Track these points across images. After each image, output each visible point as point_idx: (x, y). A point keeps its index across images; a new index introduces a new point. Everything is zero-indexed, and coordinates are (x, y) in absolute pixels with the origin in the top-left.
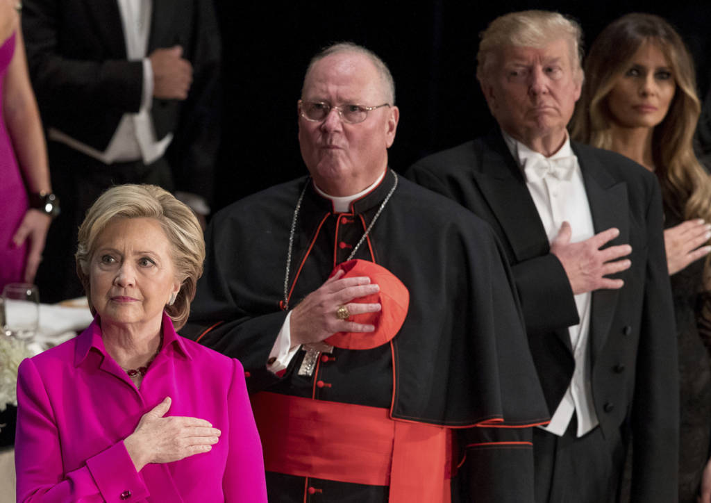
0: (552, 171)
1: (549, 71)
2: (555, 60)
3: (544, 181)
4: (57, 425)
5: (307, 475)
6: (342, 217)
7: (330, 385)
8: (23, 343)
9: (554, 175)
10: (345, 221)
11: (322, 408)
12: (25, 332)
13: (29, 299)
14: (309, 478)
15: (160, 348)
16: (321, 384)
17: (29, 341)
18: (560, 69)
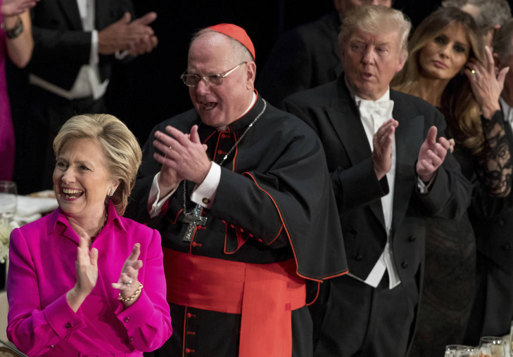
0: (377, 110)
1: (379, 50)
2: (384, 44)
3: (372, 117)
4: (36, 273)
5: (187, 305)
6: (222, 134)
7: (200, 245)
8: (7, 221)
9: (378, 112)
10: (224, 136)
11: (195, 260)
12: (8, 213)
13: (11, 191)
14: (188, 307)
15: (105, 223)
16: (195, 244)
17: (10, 220)
18: (387, 51)
